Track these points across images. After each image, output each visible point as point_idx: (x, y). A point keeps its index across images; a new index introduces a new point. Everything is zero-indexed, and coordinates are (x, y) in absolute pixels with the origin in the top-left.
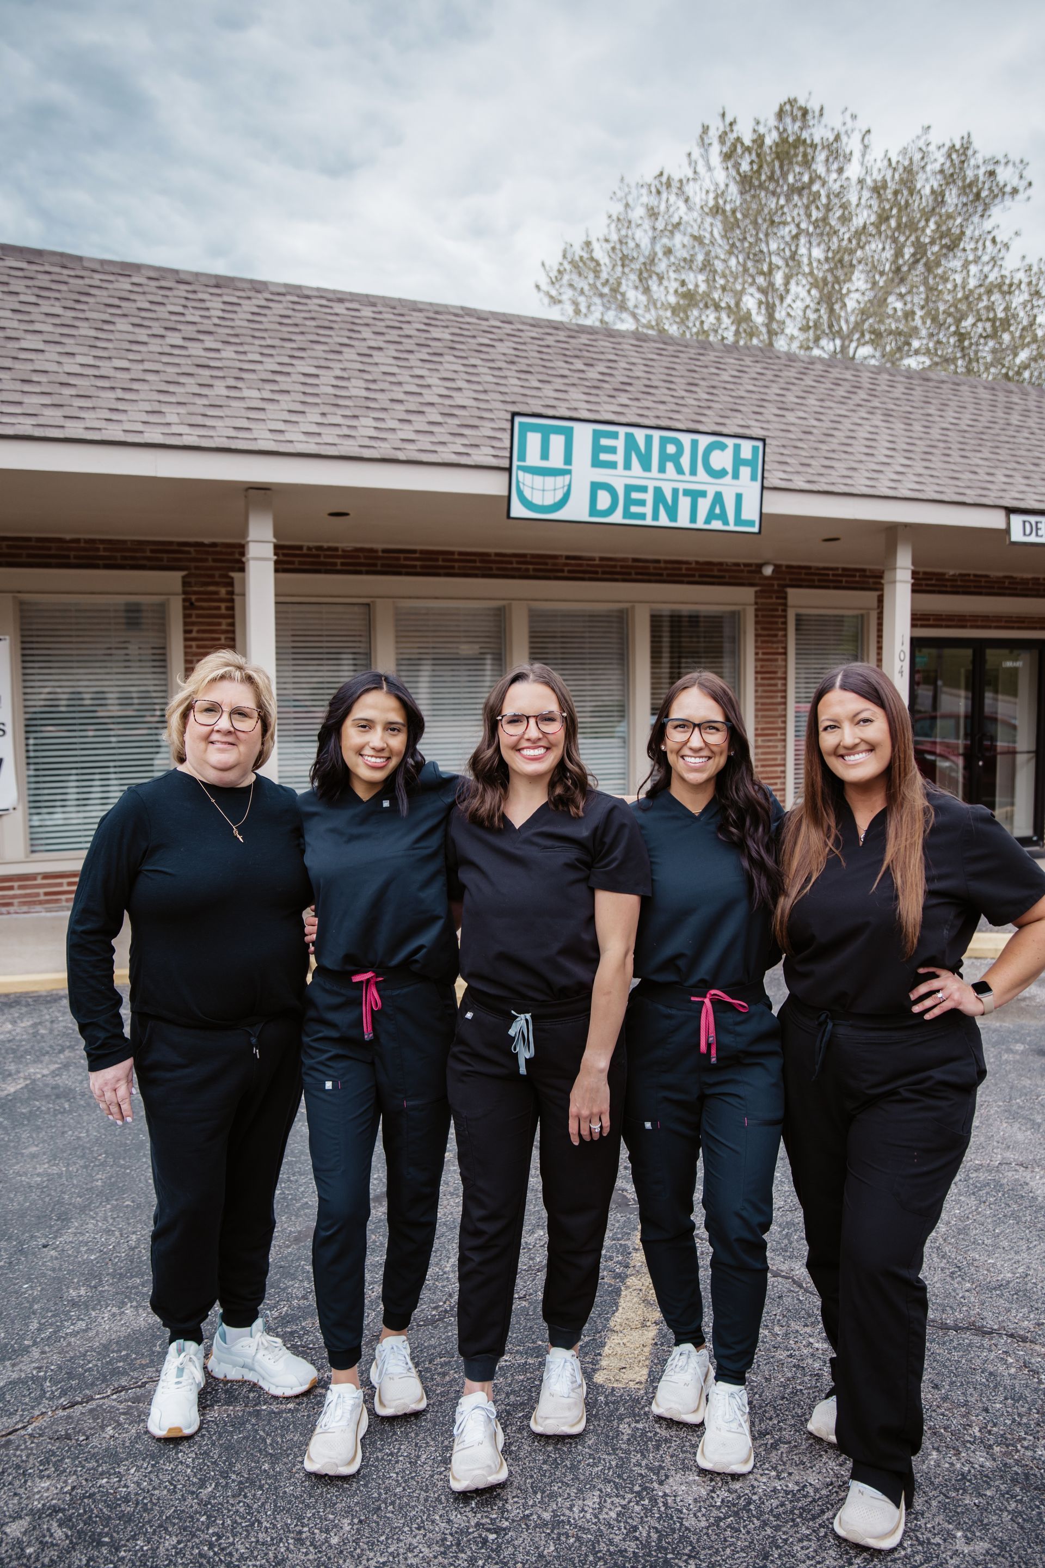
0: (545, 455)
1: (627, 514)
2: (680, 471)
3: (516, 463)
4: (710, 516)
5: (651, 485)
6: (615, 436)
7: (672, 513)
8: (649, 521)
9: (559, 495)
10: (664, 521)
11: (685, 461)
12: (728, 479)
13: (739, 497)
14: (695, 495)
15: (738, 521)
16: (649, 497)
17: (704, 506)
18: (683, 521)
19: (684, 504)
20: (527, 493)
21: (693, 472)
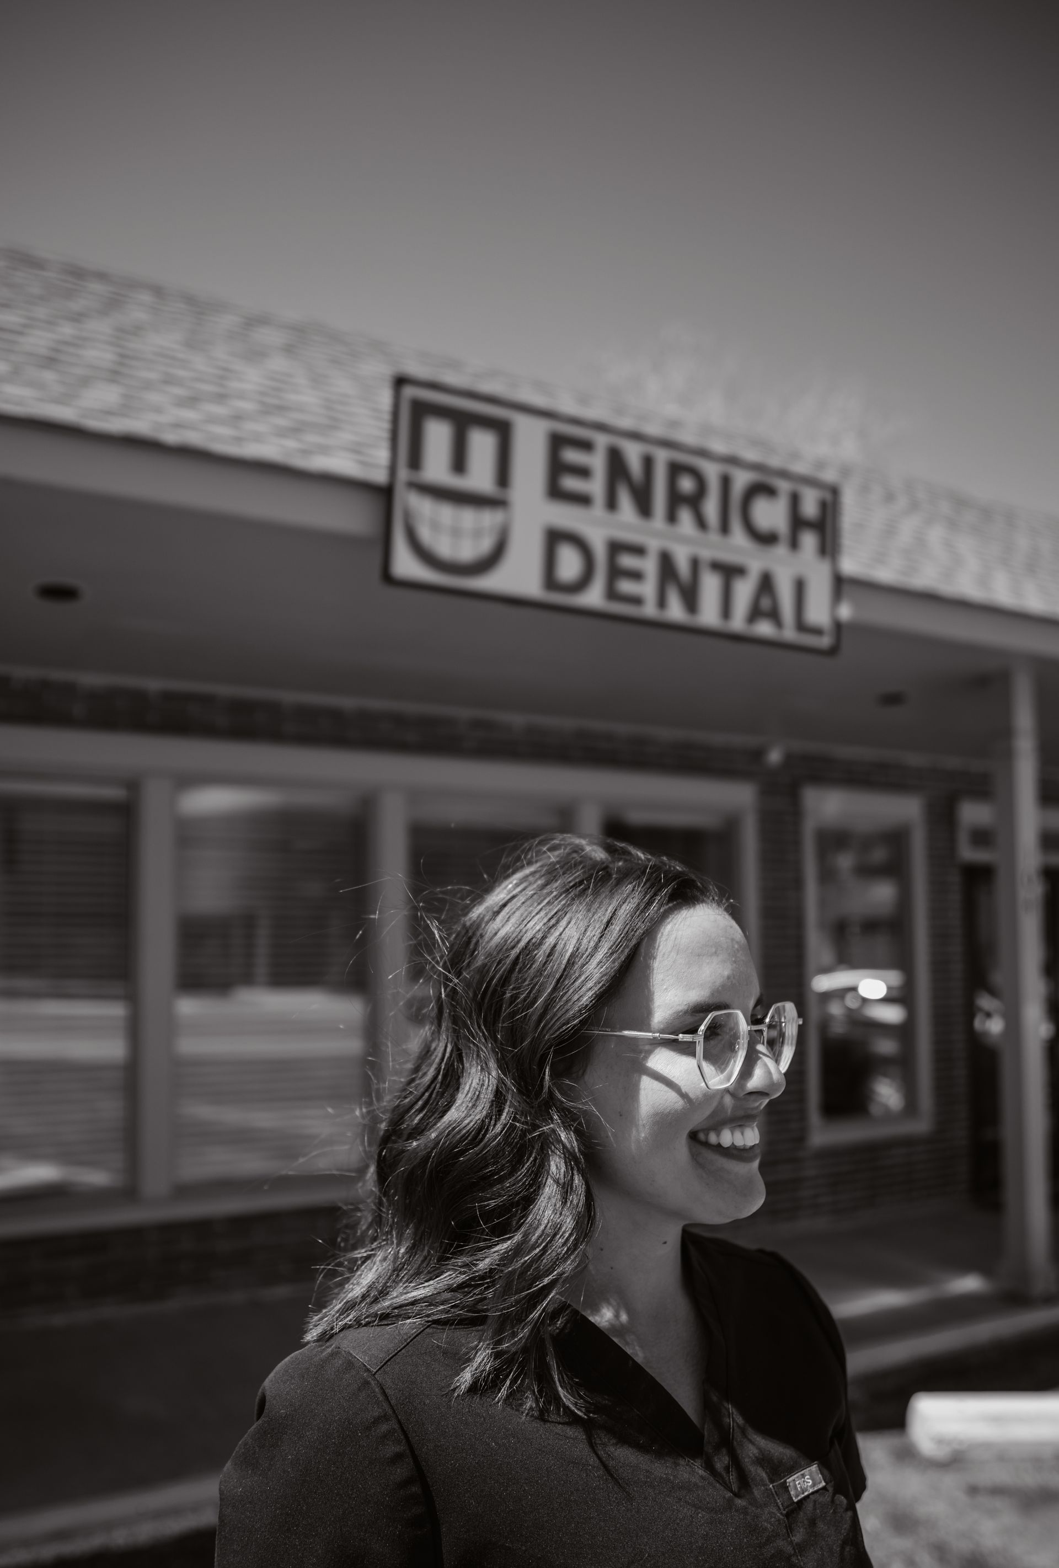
0: (459, 463)
1: (612, 594)
2: (701, 523)
3: (403, 474)
4: (755, 614)
5: (654, 545)
6: (586, 446)
7: (691, 598)
8: (649, 610)
9: (486, 545)
10: (676, 611)
11: (711, 508)
12: (781, 550)
13: (800, 587)
14: (729, 572)
15: (801, 626)
16: (649, 566)
17: (744, 591)
18: (709, 615)
19: (710, 585)
20: (425, 534)
21: (725, 528)
